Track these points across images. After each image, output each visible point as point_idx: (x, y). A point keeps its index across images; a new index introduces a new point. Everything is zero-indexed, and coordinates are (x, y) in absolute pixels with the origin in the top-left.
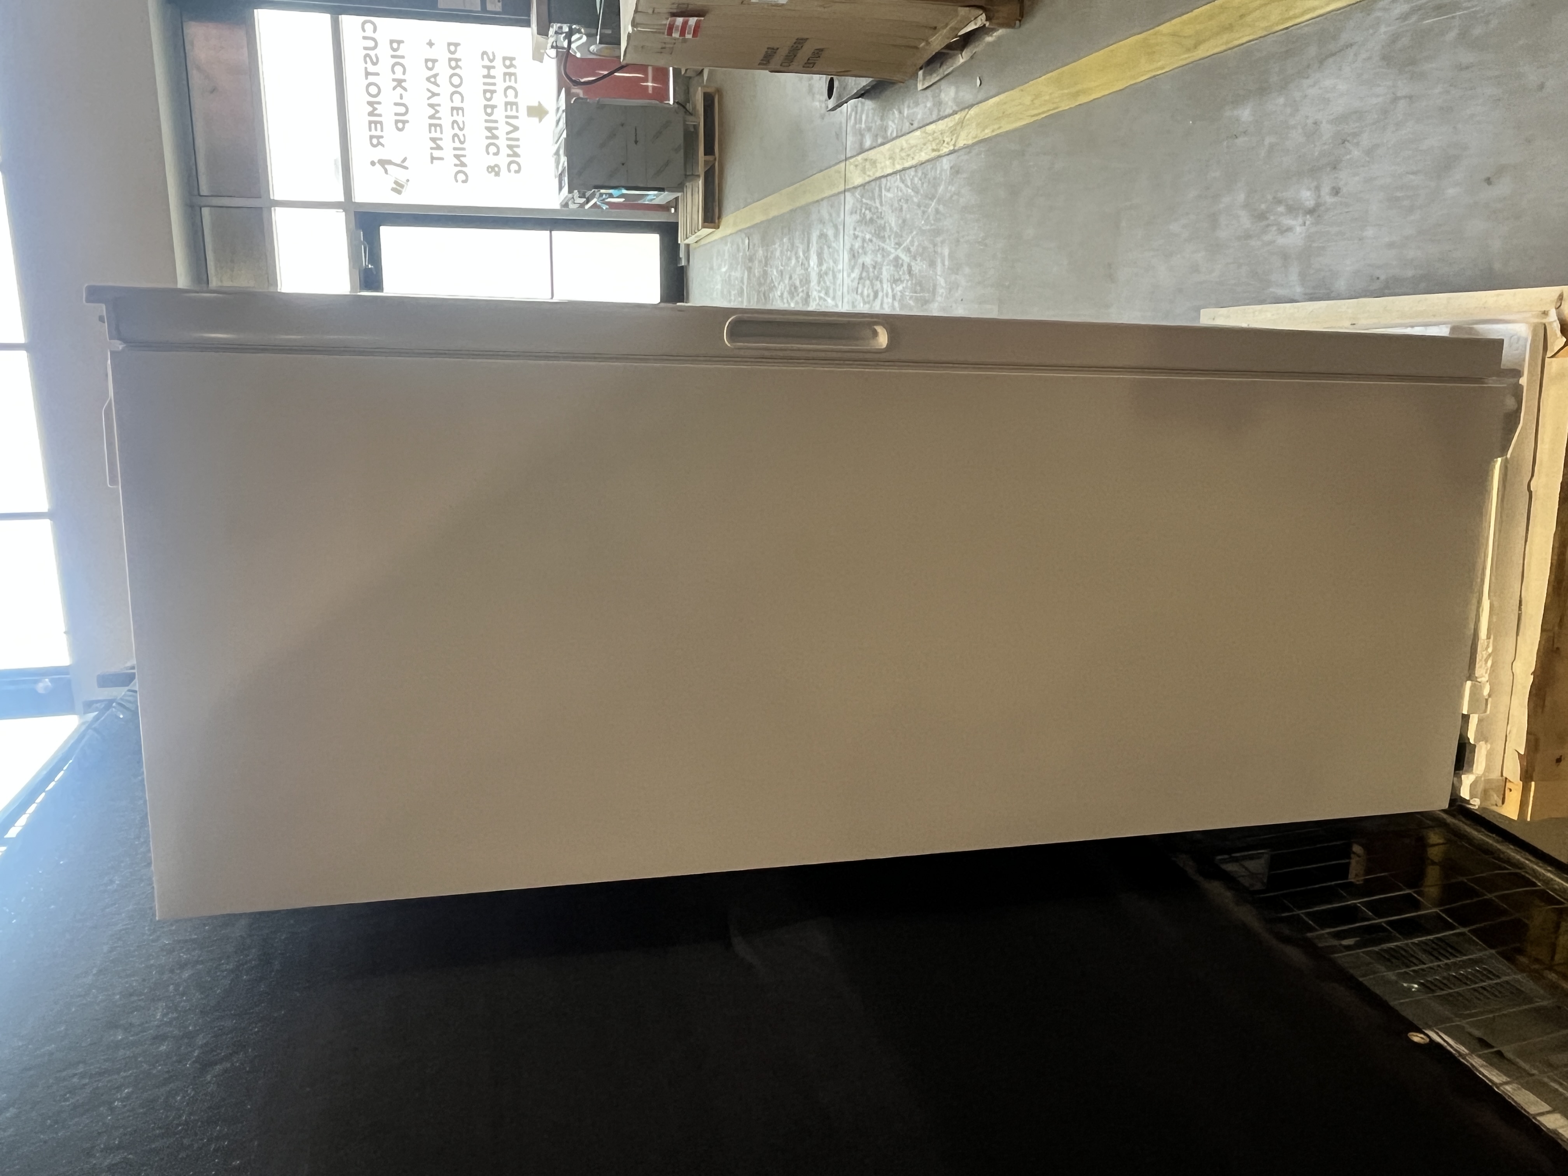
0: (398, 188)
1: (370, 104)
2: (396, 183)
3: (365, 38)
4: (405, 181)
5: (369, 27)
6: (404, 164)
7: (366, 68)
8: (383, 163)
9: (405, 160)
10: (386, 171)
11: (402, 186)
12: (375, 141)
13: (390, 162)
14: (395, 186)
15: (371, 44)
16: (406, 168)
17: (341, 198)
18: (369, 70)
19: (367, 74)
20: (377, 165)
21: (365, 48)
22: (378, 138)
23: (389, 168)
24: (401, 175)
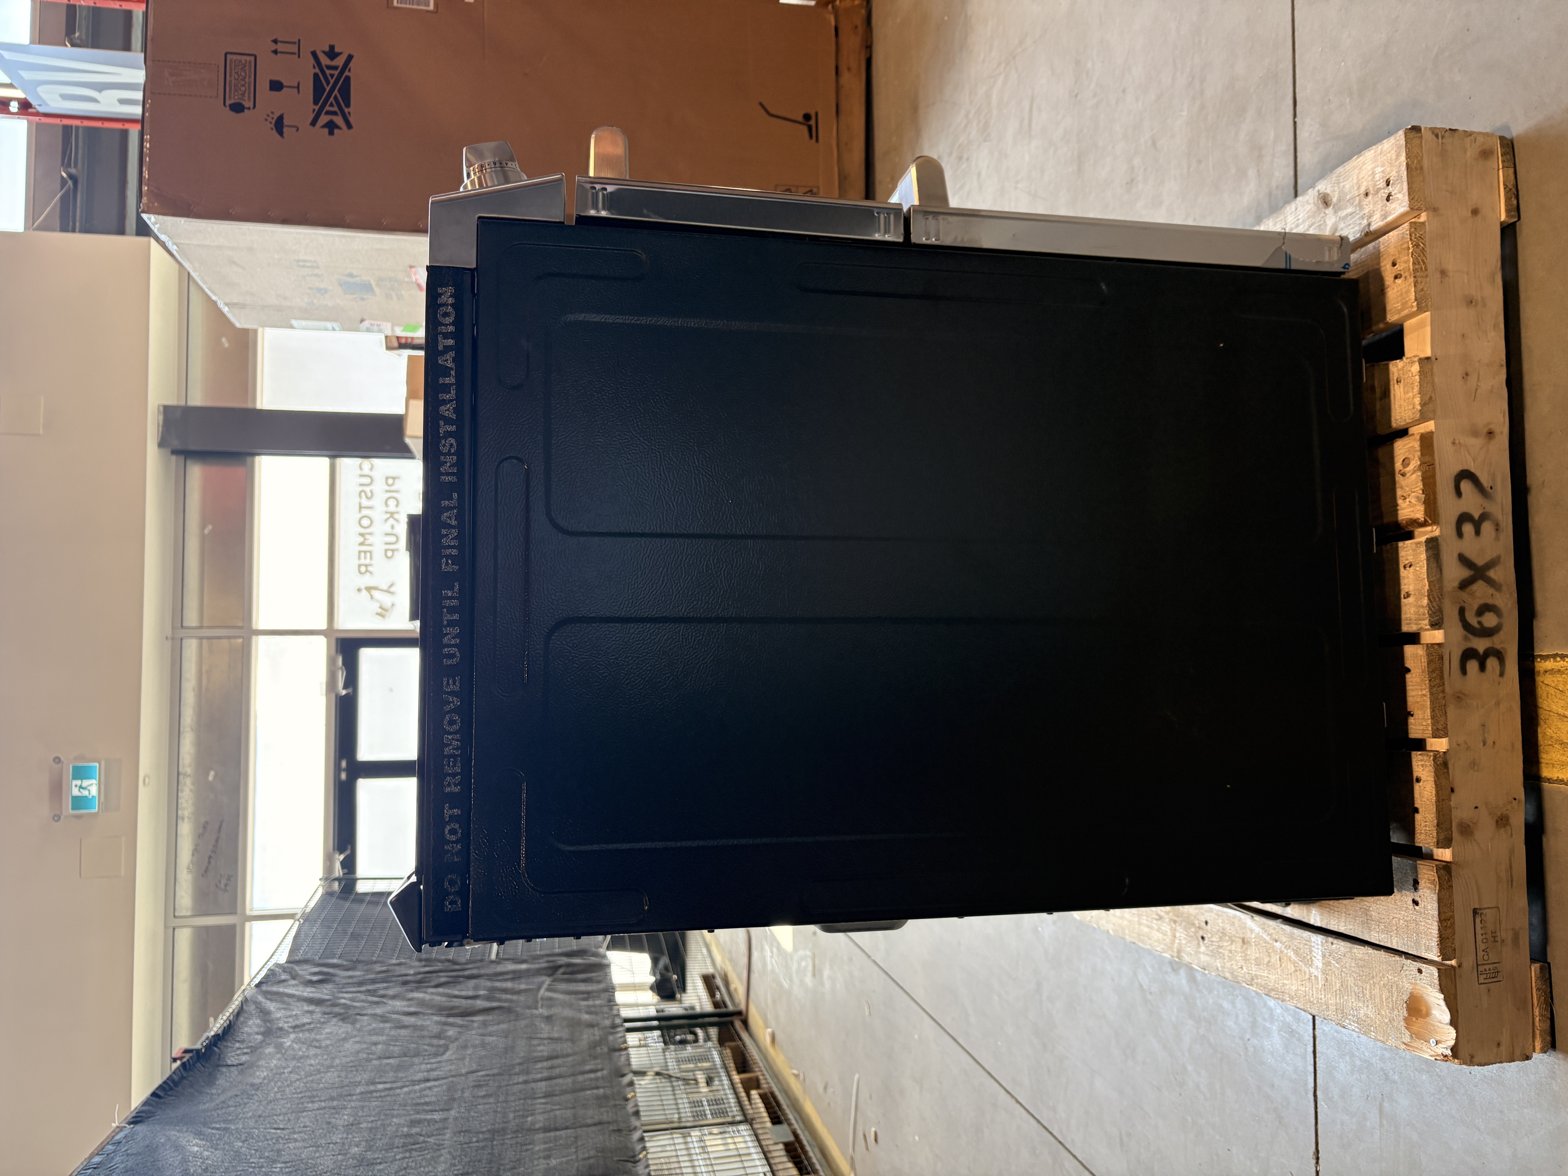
0: (383, 612)
1: (362, 535)
2: (381, 607)
3: (361, 476)
4: (390, 604)
5: (366, 467)
6: (392, 589)
7: (360, 504)
8: (369, 589)
9: (391, 585)
10: (372, 597)
11: (386, 610)
13: (376, 588)
14: (380, 610)
15: (367, 480)
16: (392, 593)
17: (324, 625)
18: (363, 505)
19: (361, 507)
20: (364, 592)
21: (361, 485)
22: (366, 566)
23: (376, 594)
24: (386, 599)
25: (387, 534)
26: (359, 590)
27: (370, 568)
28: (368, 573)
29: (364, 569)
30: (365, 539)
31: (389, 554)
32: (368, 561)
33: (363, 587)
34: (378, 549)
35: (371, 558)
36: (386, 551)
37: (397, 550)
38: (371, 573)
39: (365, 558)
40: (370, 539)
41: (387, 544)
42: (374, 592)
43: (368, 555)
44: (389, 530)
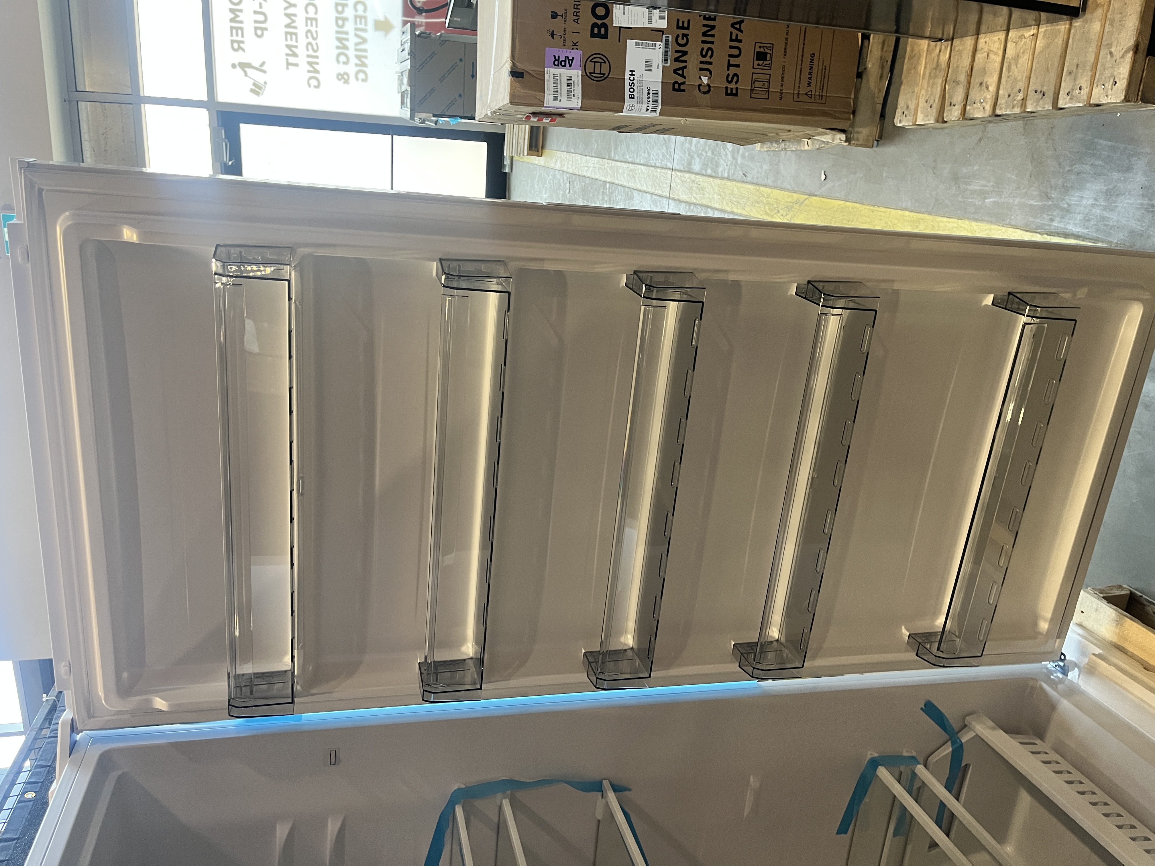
0: (257, 89)
1: (232, 11)
2: (254, 84)
4: (263, 84)
6: (264, 68)
8: (244, 66)
9: (263, 64)
10: (246, 74)
11: (260, 88)
13: (249, 66)
14: (253, 87)
16: (264, 72)
17: (205, 98)
20: (238, 68)
22: (239, 42)
23: (249, 71)
24: (260, 77)
25: (256, 12)
26: (234, 66)
27: (241, 45)
28: (240, 51)
29: (237, 46)
30: (237, 16)
31: (259, 32)
32: (240, 38)
33: (237, 64)
34: (249, 27)
35: (243, 36)
36: (256, 28)
37: (266, 29)
38: (243, 50)
39: (237, 35)
40: (242, 17)
41: (256, 22)
42: (248, 70)
43: (240, 32)
44: (258, 9)
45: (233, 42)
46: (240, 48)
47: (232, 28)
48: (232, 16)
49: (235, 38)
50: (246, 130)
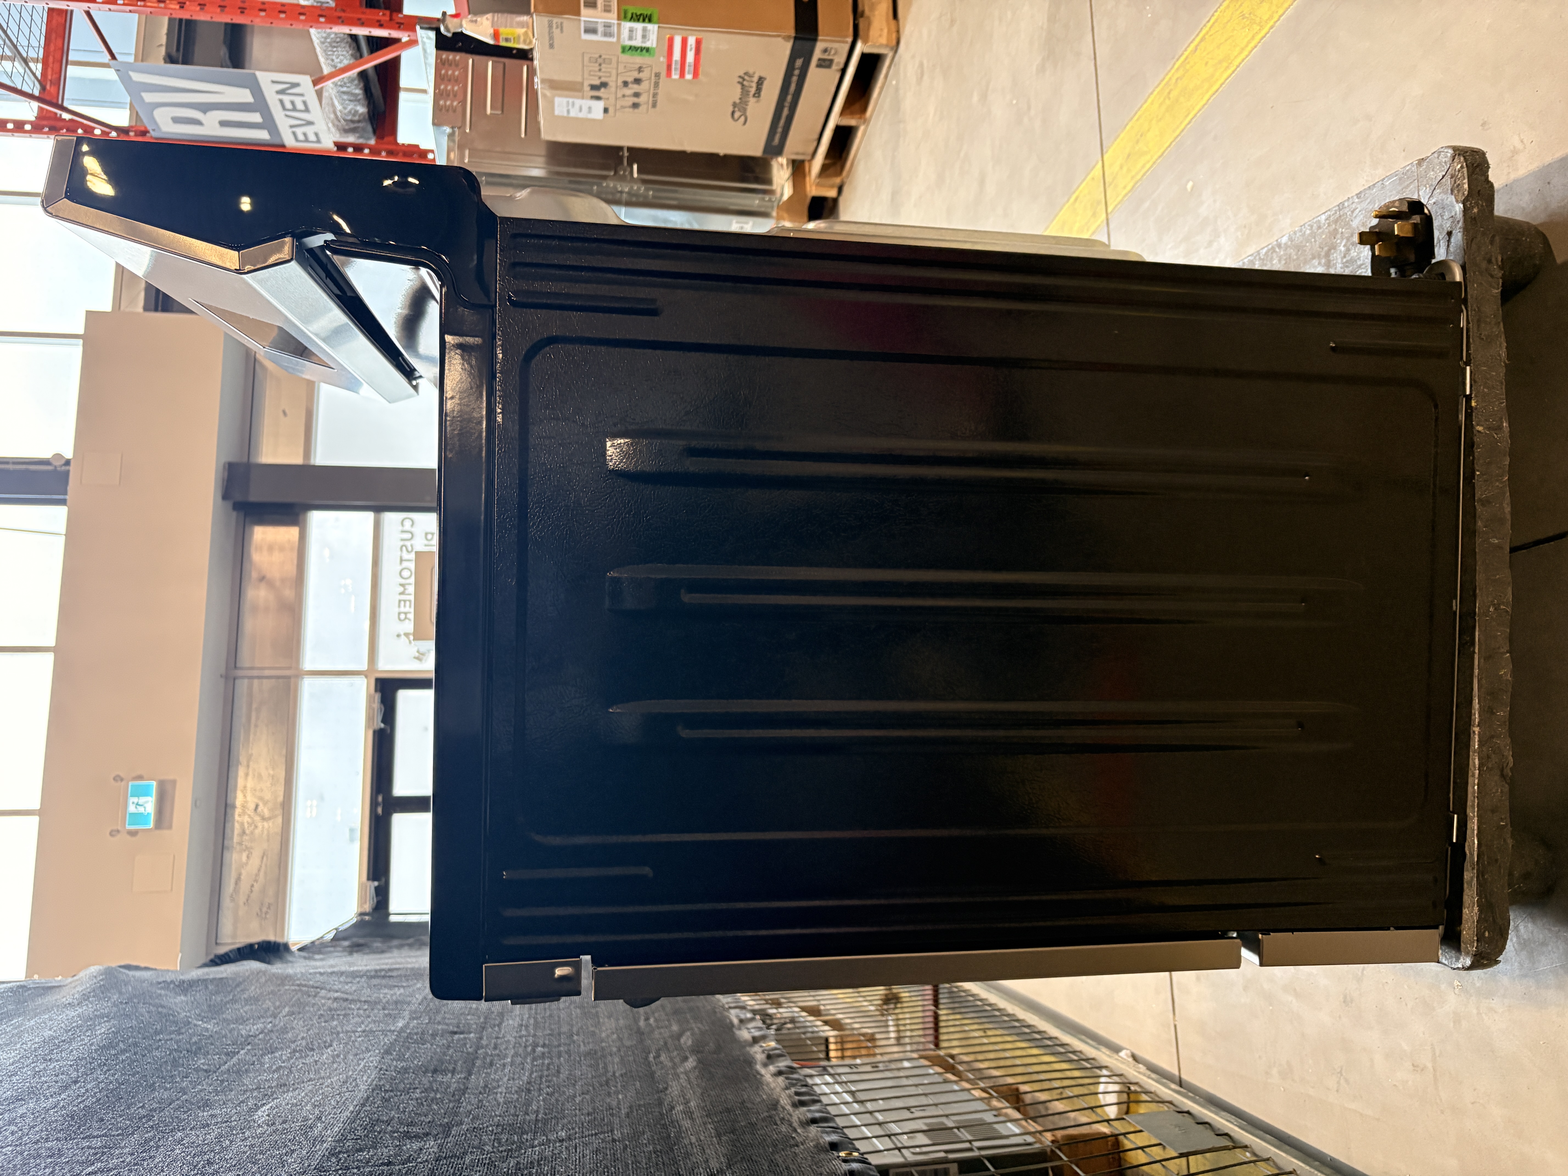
0: (420, 656)
1: (402, 585)
2: (418, 652)
3: (403, 532)
5: (408, 524)
7: (401, 557)
8: (407, 635)
10: (410, 642)
11: (423, 655)
12: (402, 616)
14: (417, 655)
15: (408, 536)
17: (364, 667)
18: (404, 558)
19: (402, 560)
20: (403, 637)
21: (402, 540)
22: (405, 613)
26: (398, 636)
27: (408, 616)
28: (407, 620)
30: (405, 589)
32: (407, 609)
33: (402, 633)
39: (405, 606)
43: (408, 603)
45: (399, 614)
46: (406, 618)
47: (400, 601)
48: (401, 589)
49: (402, 609)
50: (404, 697)
